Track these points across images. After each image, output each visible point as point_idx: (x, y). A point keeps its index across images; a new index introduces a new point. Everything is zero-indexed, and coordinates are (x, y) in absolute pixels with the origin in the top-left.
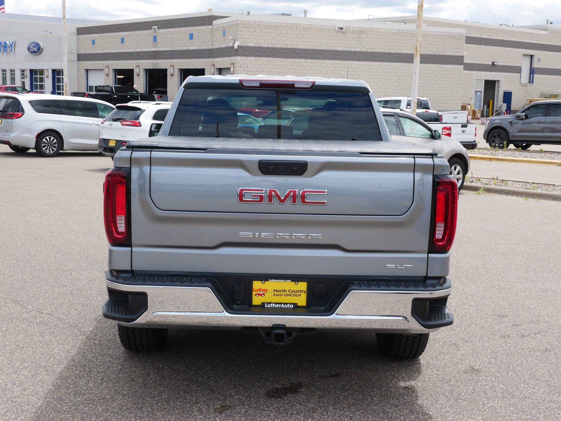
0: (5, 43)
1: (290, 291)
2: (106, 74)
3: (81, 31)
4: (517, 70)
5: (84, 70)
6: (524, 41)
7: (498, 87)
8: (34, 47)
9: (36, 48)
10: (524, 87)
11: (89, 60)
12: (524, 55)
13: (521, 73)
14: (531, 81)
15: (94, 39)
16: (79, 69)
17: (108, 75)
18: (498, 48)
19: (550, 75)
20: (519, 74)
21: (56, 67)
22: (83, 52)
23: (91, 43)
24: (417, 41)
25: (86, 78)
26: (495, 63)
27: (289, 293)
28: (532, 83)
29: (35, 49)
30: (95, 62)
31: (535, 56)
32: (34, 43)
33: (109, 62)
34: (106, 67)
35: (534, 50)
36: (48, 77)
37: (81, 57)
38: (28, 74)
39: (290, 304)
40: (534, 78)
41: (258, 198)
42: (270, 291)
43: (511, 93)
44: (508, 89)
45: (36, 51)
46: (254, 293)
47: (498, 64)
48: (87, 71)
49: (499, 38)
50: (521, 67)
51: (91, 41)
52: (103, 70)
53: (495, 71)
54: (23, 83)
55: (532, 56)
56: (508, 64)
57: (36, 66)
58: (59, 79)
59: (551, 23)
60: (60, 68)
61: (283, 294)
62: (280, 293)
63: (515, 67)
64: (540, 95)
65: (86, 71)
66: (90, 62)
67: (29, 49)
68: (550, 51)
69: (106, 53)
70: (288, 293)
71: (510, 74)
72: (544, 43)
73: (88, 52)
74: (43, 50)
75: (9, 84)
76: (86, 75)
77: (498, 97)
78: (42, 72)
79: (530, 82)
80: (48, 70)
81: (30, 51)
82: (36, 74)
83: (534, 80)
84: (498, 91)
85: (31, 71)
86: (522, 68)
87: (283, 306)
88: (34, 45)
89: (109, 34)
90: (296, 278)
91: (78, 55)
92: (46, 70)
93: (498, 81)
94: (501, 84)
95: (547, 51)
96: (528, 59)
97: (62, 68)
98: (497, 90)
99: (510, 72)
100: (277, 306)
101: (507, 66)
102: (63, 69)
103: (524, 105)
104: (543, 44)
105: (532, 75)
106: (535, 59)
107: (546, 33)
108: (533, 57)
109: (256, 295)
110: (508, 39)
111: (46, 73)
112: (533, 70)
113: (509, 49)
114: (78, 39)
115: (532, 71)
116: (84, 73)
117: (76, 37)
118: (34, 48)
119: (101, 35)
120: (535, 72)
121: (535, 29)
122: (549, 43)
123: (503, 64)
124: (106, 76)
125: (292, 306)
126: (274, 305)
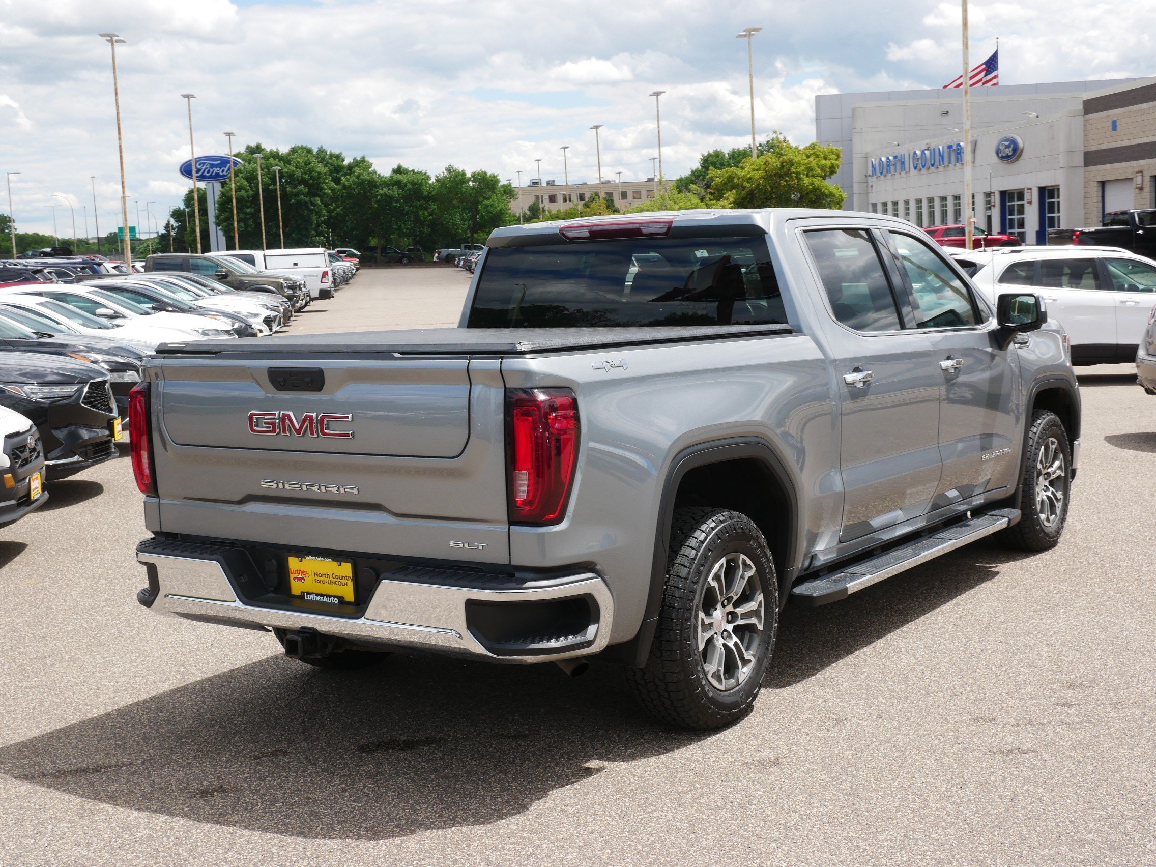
0: (959, 145)
1: (334, 576)
2: (1138, 188)
3: (1092, 106)
5: (1095, 184)
8: (1007, 147)
9: (1011, 149)
11: (1105, 163)
15: (1114, 119)
16: (1087, 181)
17: (1141, 189)
21: (1046, 182)
22: (1094, 148)
23: (1111, 128)
25: (1100, 199)
27: (333, 580)
29: (1009, 151)
30: (1118, 165)
32: (1006, 141)
33: (1143, 162)
34: (1138, 172)
36: (1030, 203)
37: (1092, 158)
38: (996, 200)
39: (335, 597)
41: (269, 427)
42: (310, 573)
45: (1010, 154)
46: (292, 576)
48: (1103, 184)
51: (1110, 124)
52: (1131, 179)
54: (989, 218)
57: (1010, 185)
58: (1051, 205)
60: (1053, 184)
61: (326, 580)
62: (322, 579)
65: (1100, 184)
66: (1108, 166)
67: (998, 152)
69: (1138, 145)
70: (331, 579)
73: (1103, 147)
74: (1022, 150)
75: (951, 224)
76: (1100, 193)
78: (1020, 195)
80: (1030, 189)
81: (1000, 155)
82: (1012, 199)
85: (1003, 194)
87: (325, 599)
88: (1007, 143)
89: (1144, 106)
90: (338, 556)
91: (1086, 154)
92: (1028, 189)
97: (1057, 184)
100: (318, 598)
102: (1059, 186)
109: (294, 579)
111: (1027, 196)
114: (1086, 122)
116: (1095, 190)
117: (1081, 119)
118: (1007, 149)
119: (1129, 108)
124: (1137, 191)
125: (336, 601)
126: (315, 597)
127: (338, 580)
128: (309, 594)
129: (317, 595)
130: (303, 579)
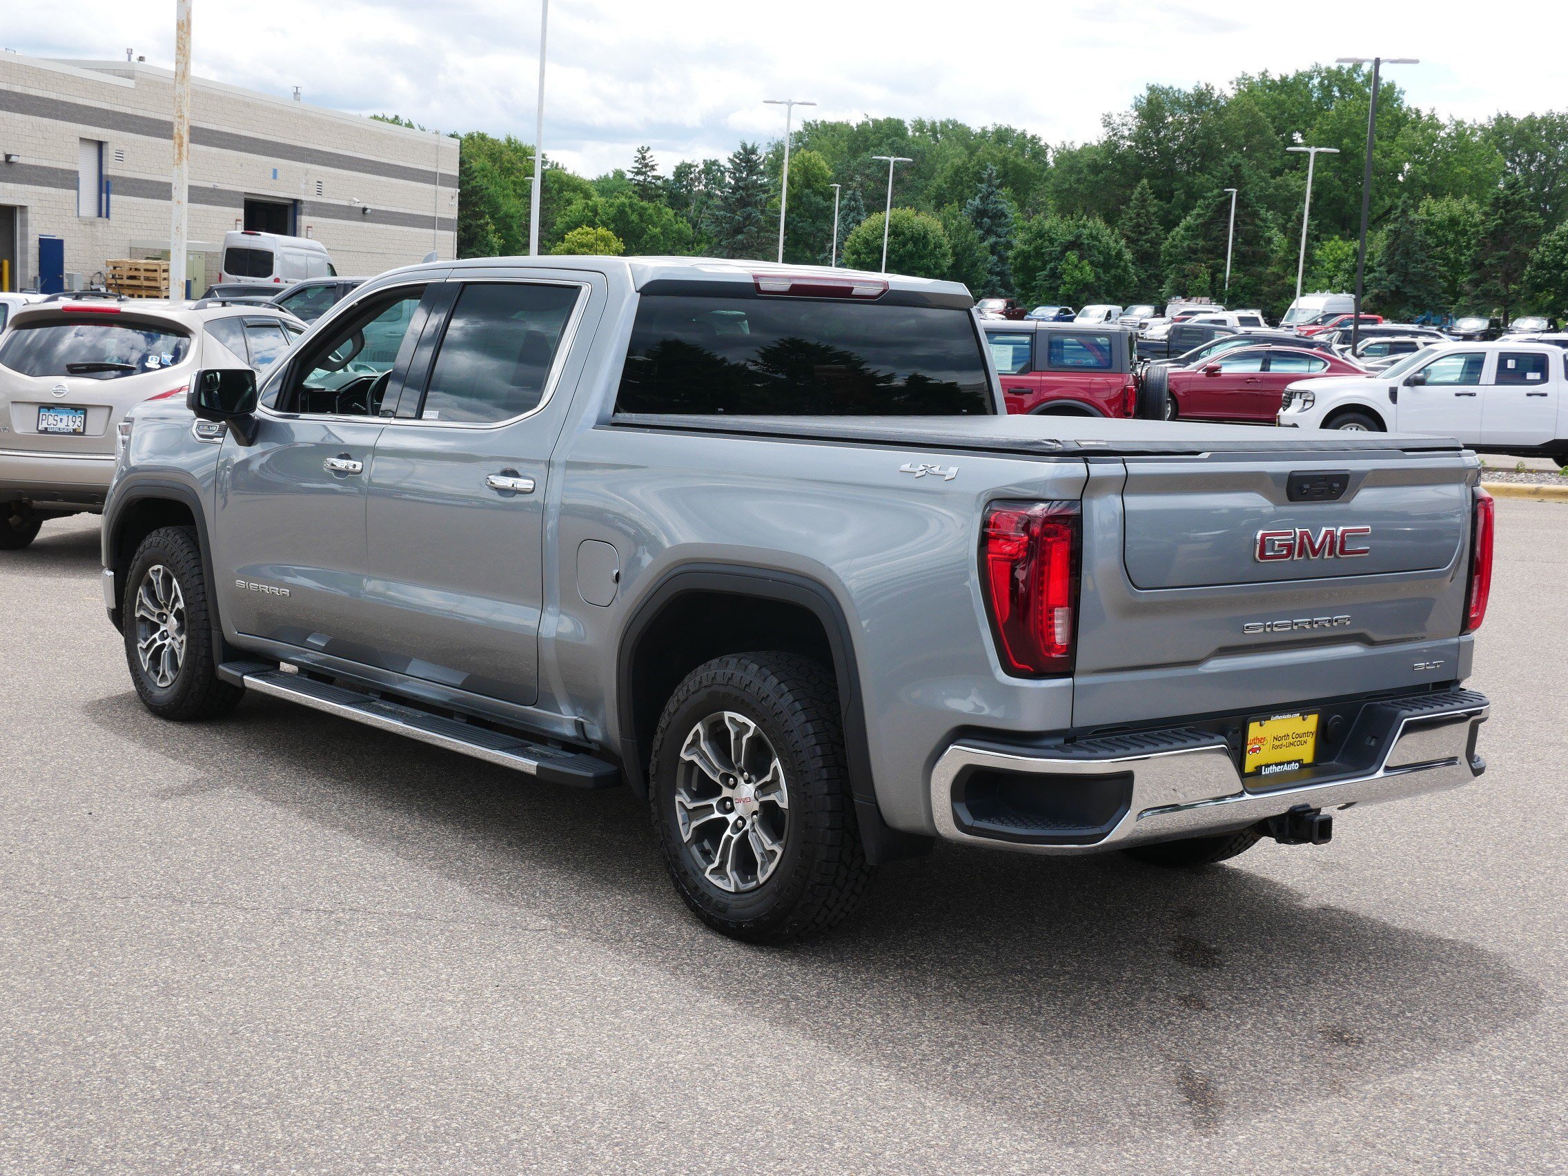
1: (1295, 735)
4: (68, 180)
6: (80, 101)
7: (25, 224)
10: (88, 229)
12: (81, 139)
13: (77, 189)
14: (103, 211)
18: (18, 116)
19: (148, 197)
20: (74, 192)
24: (180, 117)
26: (13, 159)
28: (108, 216)
31: (110, 146)
35: (106, 127)
39: (1295, 762)
40: (112, 204)
42: (1269, 739)
43: (60, 242)
44: (54, 233)
46: (1249, 748)
47: (21, 160)
49: (18, 89)
50: (76, 172)
53: (13, 181)
55: (100, 145)
56: (45, 163)
59: (141, 59)
61: (1286, 742)
62: (1280, 743)
63: (62, 170)
64: (127, 251)
68: (143, 133)
70: (1291, 740)
71: (52, 190)
72: (129, 111)
77: (25, 251)
79: (100, 215)
83: (112, 211)
84: (25, 236)
86: (80, 176)
87: (1286, 768)
90: (1305, 708)
93: (23, 208)
94: (30, 216)
95: (137, 133)
96: (92, 152)
98: (21, 234)
99: (50, 185)
100: (1278, 769)
101: (44, 168)
103: (92, 277)
104: (126, 115)
105: (104, 196)
106: (110, 152)
107: (130, 83)
108: (104, 147)
109: (1251, 751)
110: (40, 93)
112: (108, 183)
113: (46, 121)
115: (105, 186)
120: (112, 187)
121: (102, 71)
122: (140, 113)
123: (32, 162)
125: (1295, 766)
126: (1274, 767)
127: (1299, 738)
128: (1268, 766)
129: (1277, 765)
130: (1259, 749)
